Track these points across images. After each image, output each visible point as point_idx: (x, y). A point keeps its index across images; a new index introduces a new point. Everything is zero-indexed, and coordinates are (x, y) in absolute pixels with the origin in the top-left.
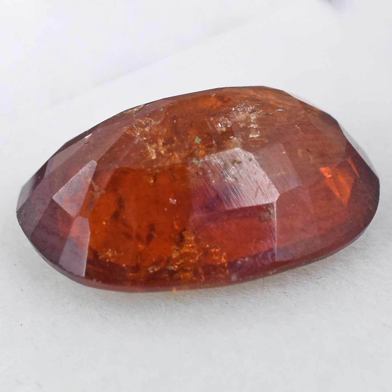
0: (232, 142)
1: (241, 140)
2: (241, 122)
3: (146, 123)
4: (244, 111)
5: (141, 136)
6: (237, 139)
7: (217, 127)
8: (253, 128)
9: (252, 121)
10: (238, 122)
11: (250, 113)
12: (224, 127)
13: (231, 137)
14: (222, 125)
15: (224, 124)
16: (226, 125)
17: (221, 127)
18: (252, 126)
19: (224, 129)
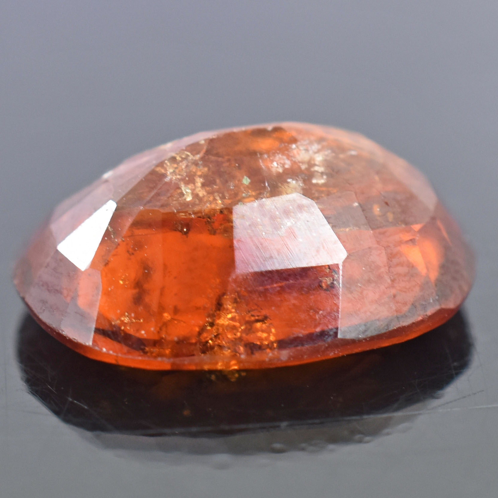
0: (290, 186)
1: (301, 185)
2: (303, 163)
3: (182, 158)
4: (307, 150)
5: (174, 173)
6: (296, 183)
7: (272, 167)
8: (317, 172)
9: (317, 163)
10: (299, 162)
11: (315, 153)
12: (281, 167)
13: (289, 180)
14: (278, 164)
15: (281, 163)
16: (283, 165)
17: (277, 167)
18: (316, 168)
19: (281, 170)
